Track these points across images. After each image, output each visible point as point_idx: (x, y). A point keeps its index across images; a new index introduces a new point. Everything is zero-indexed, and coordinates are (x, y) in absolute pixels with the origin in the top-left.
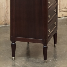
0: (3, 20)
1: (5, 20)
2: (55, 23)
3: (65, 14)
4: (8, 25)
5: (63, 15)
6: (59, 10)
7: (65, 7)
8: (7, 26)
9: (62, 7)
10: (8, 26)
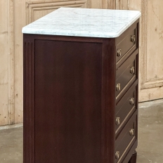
0: (5, 114)
1: (9, 114)
2: (132, 131)
3: (155, 93)
4: (16, 126)
5: (149, 95)
6: (142, 84)
7: (156, 77)
8: (13, 129)
9: (148, 77)
10: (16, 129)
